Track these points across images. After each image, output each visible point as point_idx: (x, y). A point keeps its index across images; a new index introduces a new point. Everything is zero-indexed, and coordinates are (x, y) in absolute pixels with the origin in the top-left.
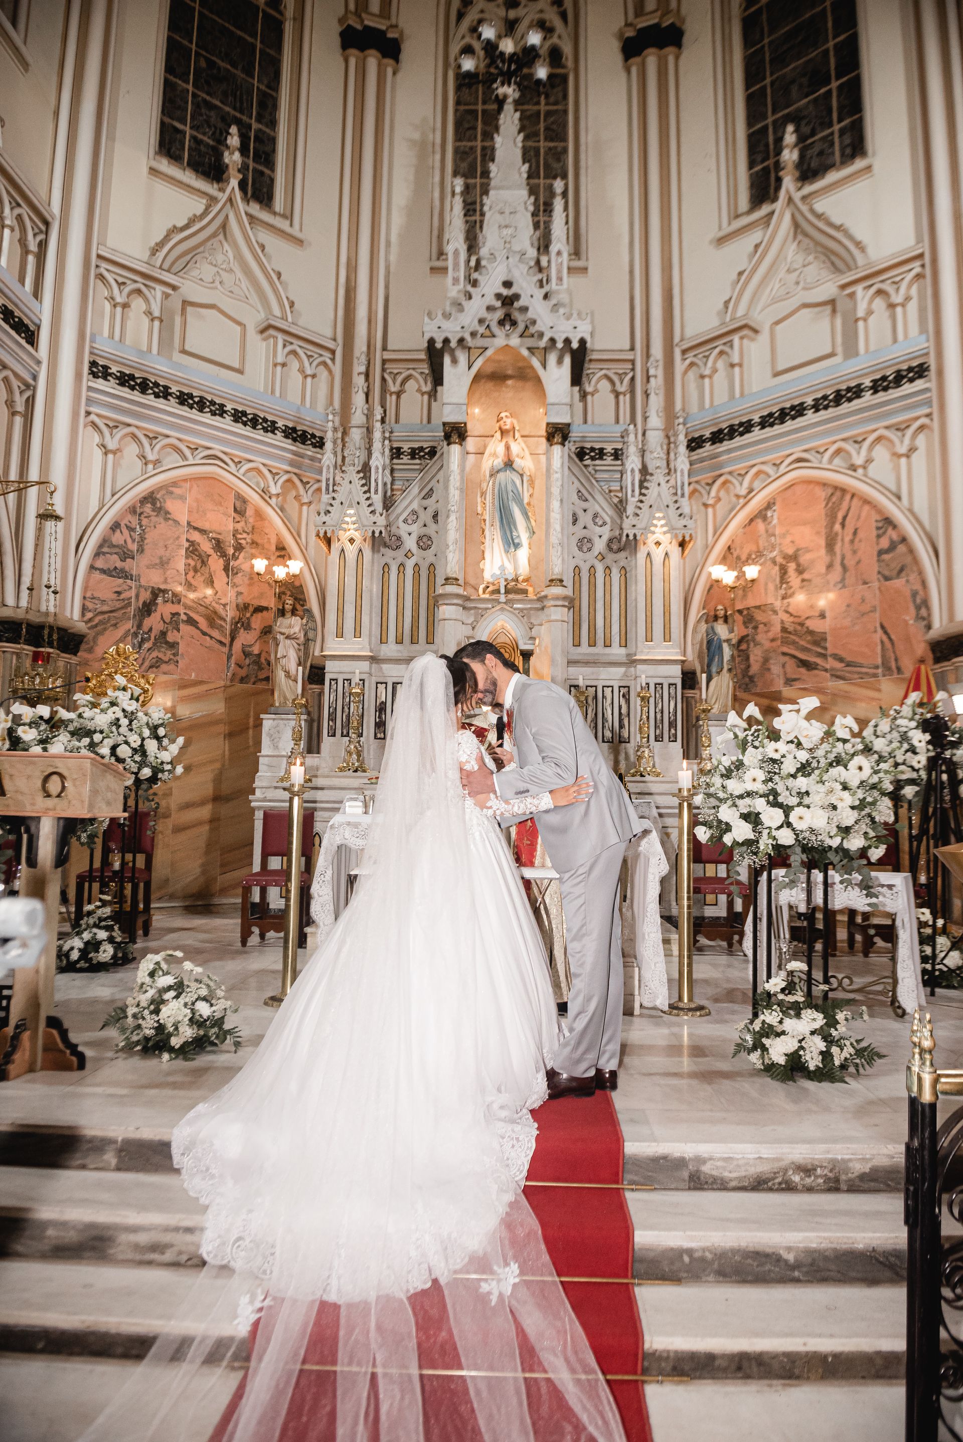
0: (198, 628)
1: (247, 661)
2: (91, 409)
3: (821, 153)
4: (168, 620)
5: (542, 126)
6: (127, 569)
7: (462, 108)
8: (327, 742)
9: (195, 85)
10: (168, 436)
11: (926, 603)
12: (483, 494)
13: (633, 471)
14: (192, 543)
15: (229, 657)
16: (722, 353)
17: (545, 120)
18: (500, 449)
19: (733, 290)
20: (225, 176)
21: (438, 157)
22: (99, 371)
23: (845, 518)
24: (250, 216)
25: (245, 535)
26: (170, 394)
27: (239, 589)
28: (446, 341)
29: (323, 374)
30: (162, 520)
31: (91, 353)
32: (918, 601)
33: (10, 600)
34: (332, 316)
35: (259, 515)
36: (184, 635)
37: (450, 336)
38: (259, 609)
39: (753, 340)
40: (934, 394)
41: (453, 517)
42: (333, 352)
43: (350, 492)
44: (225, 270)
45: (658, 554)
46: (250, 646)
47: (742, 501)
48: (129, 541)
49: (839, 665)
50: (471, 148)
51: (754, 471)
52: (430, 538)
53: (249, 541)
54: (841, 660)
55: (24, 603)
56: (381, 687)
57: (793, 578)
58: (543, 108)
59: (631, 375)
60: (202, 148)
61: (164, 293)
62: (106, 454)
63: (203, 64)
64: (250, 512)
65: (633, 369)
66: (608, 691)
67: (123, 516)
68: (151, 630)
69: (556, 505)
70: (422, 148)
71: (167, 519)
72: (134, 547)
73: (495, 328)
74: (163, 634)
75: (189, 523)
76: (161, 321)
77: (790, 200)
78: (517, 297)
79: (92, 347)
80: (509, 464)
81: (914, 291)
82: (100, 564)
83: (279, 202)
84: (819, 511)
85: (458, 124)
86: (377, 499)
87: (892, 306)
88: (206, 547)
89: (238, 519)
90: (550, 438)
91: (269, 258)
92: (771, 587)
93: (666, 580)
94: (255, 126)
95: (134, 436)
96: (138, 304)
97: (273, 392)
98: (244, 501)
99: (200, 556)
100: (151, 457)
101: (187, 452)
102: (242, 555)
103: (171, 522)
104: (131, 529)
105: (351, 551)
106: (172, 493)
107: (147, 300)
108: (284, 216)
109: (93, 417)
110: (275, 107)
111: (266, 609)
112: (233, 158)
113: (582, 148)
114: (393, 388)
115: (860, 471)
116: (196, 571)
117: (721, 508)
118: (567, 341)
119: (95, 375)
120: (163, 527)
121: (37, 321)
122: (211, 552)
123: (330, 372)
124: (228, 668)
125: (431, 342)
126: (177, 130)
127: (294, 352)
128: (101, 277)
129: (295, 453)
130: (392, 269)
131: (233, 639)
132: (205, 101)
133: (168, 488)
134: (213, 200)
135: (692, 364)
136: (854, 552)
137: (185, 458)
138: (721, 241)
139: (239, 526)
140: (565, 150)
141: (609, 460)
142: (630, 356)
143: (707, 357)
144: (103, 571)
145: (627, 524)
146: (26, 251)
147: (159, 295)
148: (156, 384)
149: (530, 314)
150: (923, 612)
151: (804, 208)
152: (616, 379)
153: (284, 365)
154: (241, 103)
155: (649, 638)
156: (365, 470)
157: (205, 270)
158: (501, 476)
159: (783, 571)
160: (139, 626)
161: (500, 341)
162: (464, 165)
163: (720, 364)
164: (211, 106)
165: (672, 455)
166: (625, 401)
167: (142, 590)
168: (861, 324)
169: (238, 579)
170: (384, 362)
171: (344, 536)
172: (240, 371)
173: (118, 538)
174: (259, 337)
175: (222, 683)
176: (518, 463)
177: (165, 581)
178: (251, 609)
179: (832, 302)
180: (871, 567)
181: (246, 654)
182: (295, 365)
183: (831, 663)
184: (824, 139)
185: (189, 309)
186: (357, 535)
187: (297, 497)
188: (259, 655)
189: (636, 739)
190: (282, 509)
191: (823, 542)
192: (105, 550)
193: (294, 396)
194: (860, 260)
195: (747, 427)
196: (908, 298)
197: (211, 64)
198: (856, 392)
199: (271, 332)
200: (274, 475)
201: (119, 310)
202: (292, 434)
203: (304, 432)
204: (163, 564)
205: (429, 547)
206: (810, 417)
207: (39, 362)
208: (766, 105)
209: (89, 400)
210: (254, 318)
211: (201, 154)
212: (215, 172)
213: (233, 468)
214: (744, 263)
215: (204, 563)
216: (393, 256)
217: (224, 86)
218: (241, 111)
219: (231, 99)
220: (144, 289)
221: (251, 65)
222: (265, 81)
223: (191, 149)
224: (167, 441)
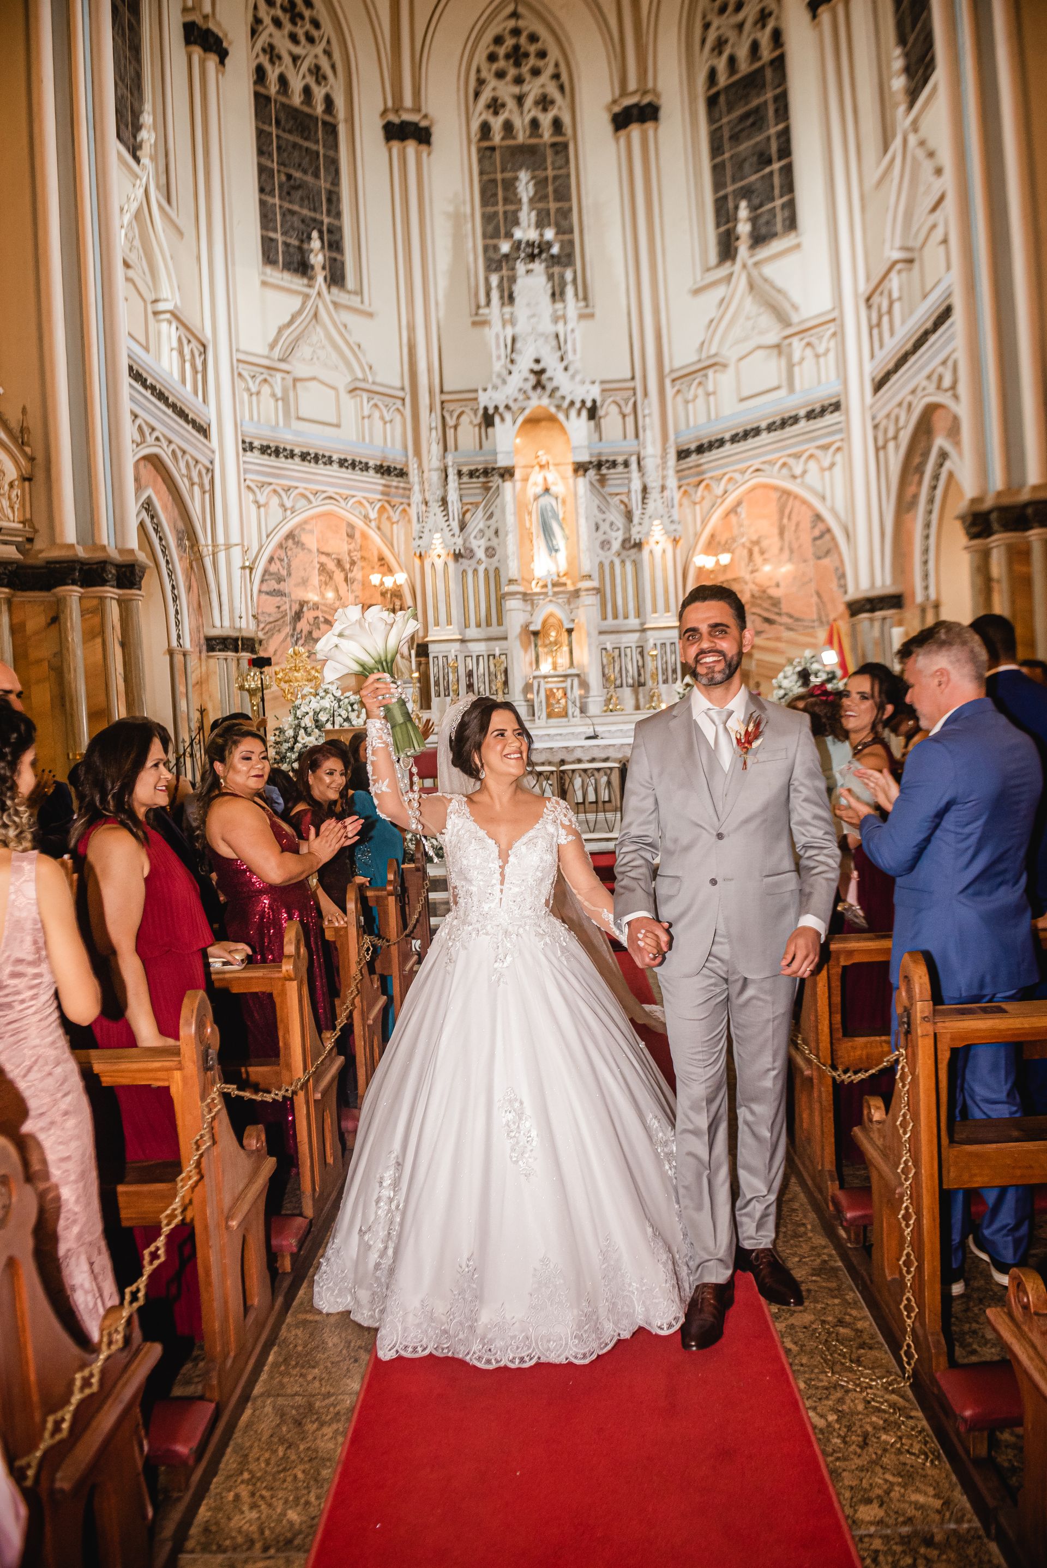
0: (332, 626)
2: (248, 477)
3: (768, 223)
4: (312, 623)
5: (550, 189)
6: (282, 589)
7: (485, 178)
8: (435, 701)
9: (281, 198)
10: (297, 488)
11: (843, 576)
12: (530, 513)
13: (637, 493)
14: (322, 564)
16: (700, 383)
17: (553, 184)
18: (540, 480)
19: (707, 333)
20: (311, 273)
21: (469, 226)
22: (248, 447)
23: (790, 514)
24: (335, 304)
25: (356, 553)
26: (295, 455)
27: (356, 594)
28: (496, 408)
29: (398, 418)
30: (300, 550)
31: (242, 434)
32: (839, 574)
33: (218, 623)
34: (399, 369)
35: (364, 536)
36: (323, 632)
37: (499, 403)
39: (723, 372)
40: (845, 426)
41: (510, 537)
42: (403, 400)
43: (435, 522)
44: (320, 348)
45: (658, 550)
47: (719, 501)
48: (281, 569)
49: (789, 621)
51: (727, 477)
52: (494, 549)
53: (359, 557)
54: (791, 616)
55: (227, 623)
56: (469, 659)
57: (757, 557)
58: (550, 173)
59: (633, 399)
60: (292, 250)
61: (281, 378)
62: (259, 507)
63: (283, 178)
64: (357, 535)
65: (635, 394)
66: (628, 650)
67: (275, 551)
68: (301, 631)
69: (582, 521)
70: (457, 219)
71: (303, 549)
72: (284, 573)
73: (531, 393)
74: (310, 633)
75: (318, 550)
76: (282, 399)
77: (744, 266)
78: (544, 370)
79: (241, 430)
80: (547, 490)
81: (832, 344)
82: (265, 588)
83: (350, 282)
84: (773, 508)
85: (483, 192)
86: (455, 525)
87: (817, 356)
88: (331, 565)
89: (350, 541)
90: (576, 471)
91: (350, 333)
92: (743, 564)
93: (665, 570)
94: (326, 220)
95: (275, 491)
96: (266, 389)
97: (364, 440)
98: (353, 527)
99: (328, 573)
100: (288, 504)
101: (311, 497)
102: (355, 568)
103: (306, 551)
104: (281, 560)
105: (439, 563)
106: (305, 529)
107: (271, 386)
108: (355, 293)
109: (248, 482)
110: (339, 200)
112: (317, 259)
113: (584, 211)
114: (451, 422)
115: (799, 479)
116: (326, 584)
117: (707, 504)
118: (583, 402)
119: (246, 451)
120: (301, 555)
121: (209, 421)
122: (335, 569)
123: (402, 415)
125: (486, 409)
126: (271, 240)
127: (376, 405)
128: (240, 375)
129: (385, 486)
130: (442, 324)
132: (288, 209)
133: (301, 525)
134: (307, 296)
135: (678, 391)
136: (797, 539)
137: (310, 502)
138: (697, 292)
139: (352, 547)
140: (570, 209)
141: (620, 469)
142: (630, 384)
143: (690, 386)
145: (634, 530)
147: (279, 380)
148: (285, 449)
149: (555, 383)
150: (843, 581)
151: (755, 273)
152: (622, 403)
153: (369, 417)
154: (314, 203)
155: (655, 611)
156: (444, 502)
157: (306, 351)
158: (542, 500)
159: (751, 553)
160: (294, 629)
161: (534, 402)
162: (490, 228)
163: (700, 391)
164: (292, 213)
166: (630, 420)
167: (293, 603)
168: (797, 368)
169: (356, 586)
170: (442, 402)
171: (434, 554)
172: (338, 426)
173: (273, 568)
174: (350, 397)
176: (554, 489)
177: (307, 595)
179: (778, 346)
180: (809, 550)
182: (377, 414)
183: (785, 620)
184: (770, 210)
185: (298, 384)
186: (443, 552)
187: (389, 518)
189: (650, 683)
190: (379, 528)
191: (775, 531)
192: (267, 577)
193: (379, 441)
194: (795, 318)
195: (721, 443)
196: (828, 350)
197: (289, 177)
198: (795, 420)
199: (358, 392)
200: (371, 503)
201: (254, 398)
202: (384, 470)
203: (389, 466)
204: (304, 582)
205: (493, 556)
206: (764, 437)
207: (213, 451)
208: (726, 176)
209: (246, 471)
210: (342, 381)
211: (291, 255)
212: (302, 268)
213: (343, 503)
214: (713, 313)
215: (331, 578)
216: (442, 314)
217: (300, 193)
218: (315, 210)
219: (306, 202)
220: (269, 378)
221: (318, 168)
222: (329, 180)
223: (283, 253)
224: (297, 491)
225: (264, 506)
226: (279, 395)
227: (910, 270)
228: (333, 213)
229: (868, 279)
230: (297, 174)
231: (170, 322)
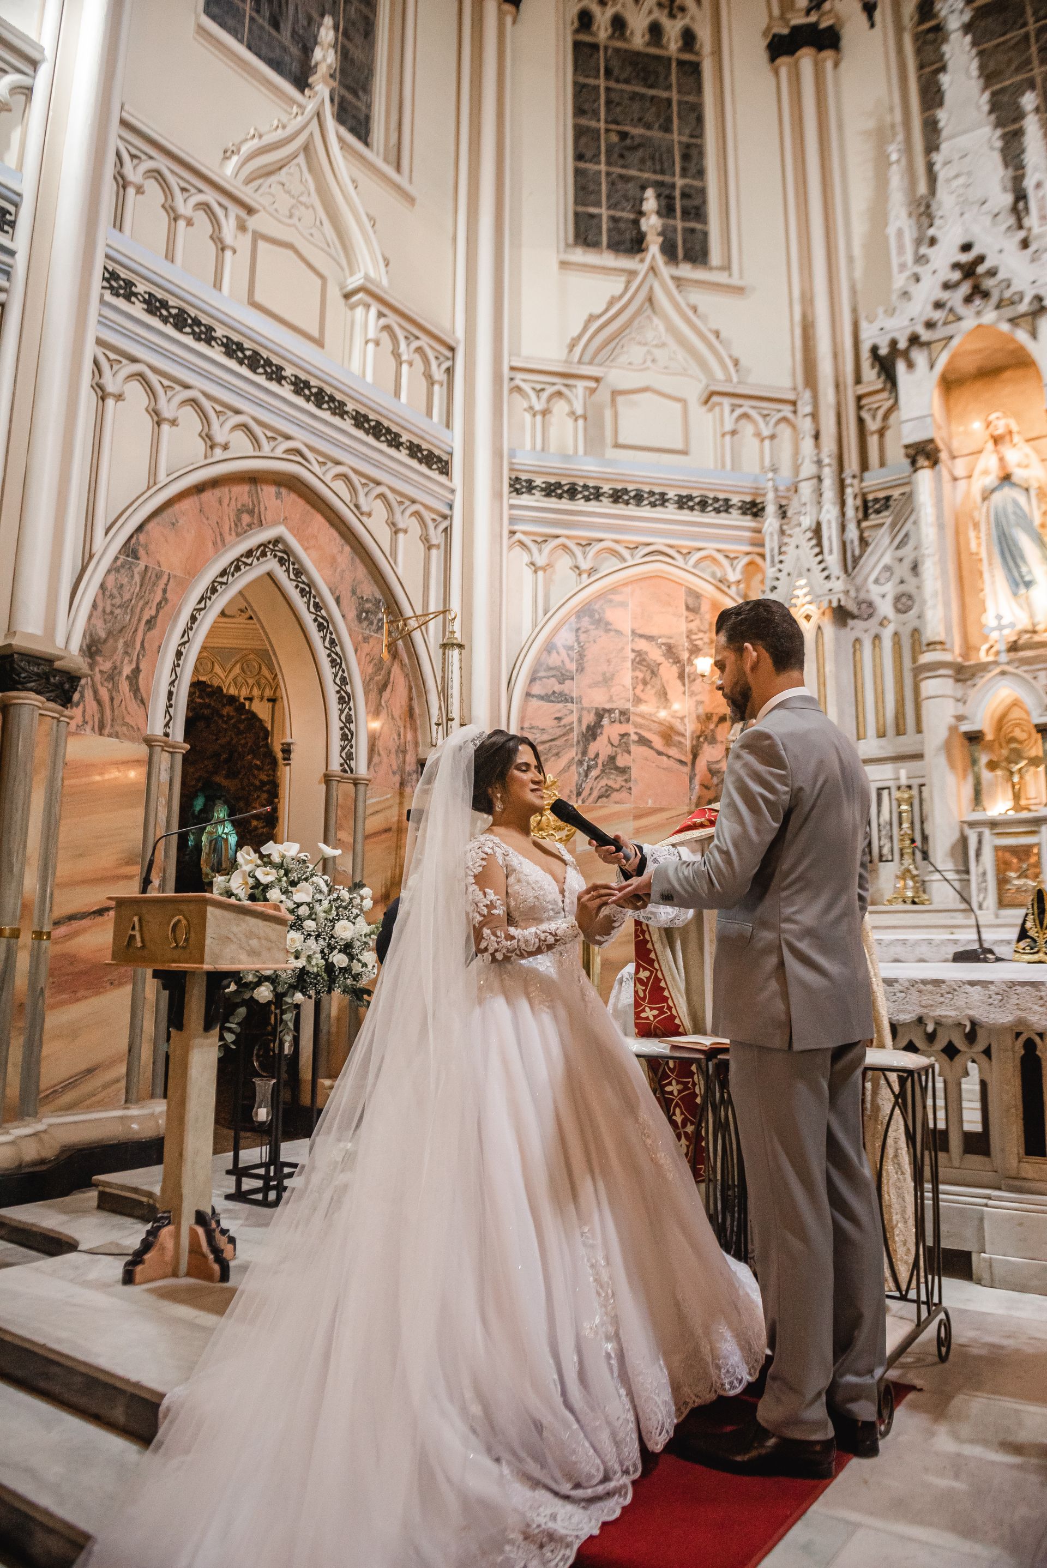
0: (652, 748)
2: (516, 528)
4: (616, 743)
6: (567, 692)
9: (609, 163)
10: (601, 540)
14: (639, 653)
15: (691, 779)
18: (994, 463)
20: (644, 246)
22: (520, 486)
24: (677, 280)
25: (701, 635)
26: (603, 494)
27: (699, 698)
28: (894, 343)
29: (785, 432)
30: (602, 633)
31: (511, 470)
34: (789, 363)
36: (636, 757)
37: (896, 335)
41: (932, 564)
42: (795, 404)
43: (798, 559)
44: (656, 346)
46: (718, 762)
48: (567, 661)
52: (910, 597)
53: (707, 640)
60: (622, 225)
61: (586, 388)
62: (535, 572)
63: (614, 138)
64: (706, 608)
67: (558, 635)
68: (597, 755)
71: (607, 631)
72: (572, 667)
73: (961, 310)
74: (612, 759)
75: (633, 632)
76: (586, 419)
78: (981, 259)
79: (511, 463)
80: (1006, 478)
82: (536, 690)
83: (715, 255)
86: (833, 560)
88: (655, 654)
89: (692, 617)
91: (704, 318)
94: (680, 182)
95: (565, 547)
96: (560, 407)
97: (723, 466)
98: (698, 596)
99: (648, 666)
100: (585, 566)
101: (626, 553)
103: (612, 633)
104: (568, 647)
106: (611, 601)
107: (569, 401)
108: (722, 268)
110: (701, 154)
112: (652, 223)
114: (873, 425)
116: (645, 683)
119: (518, 492)
120: (605, 640)
121: (449, 449)
122: (661, 659)
123: (794, 427)
124: (691, 789)
125: (875, 350)
126: (592, 216)
127: (745, 416)
128: (518, 389)
131: (695, 756)
132: (621, 177)
133: (607, 596)
134: (632, 274)
137: (623, 560)
139: (693, 626)
144: (541, 698)
146: (431, 381)
147: (581, 392)
148: (586, 487)
149: (1003, 275)
153: (734, 433)
154: (662, 163)
157: (634, 352)
160: (584, 753)
161: (969, 323)
164: (625, 179)
167: (585, 713)
170: (859, 398)
172: (685, 453)
173: (554, 659)
174: (704, 409)
175: (686, 809)
177: (611, 700)
178: (715, 719)
181: (713, 772)
182: (748, 429)
185: (620, 399)
192: (541, 674)
193: (750, 465)
197: (623, 136)
199: (715, 399)
200: (732, 559)
201: (539, 418)
204: (607, 680)
205: (908, 609)
207: (453, 491)
209: (512, 520)
211: (620, 232)
212: (638, 245)
213: (680, 561)
215: (654, 673)
216: (858, 274)
217: (640, 153)
218: (662, 172)
219: (649, 163)
220: (564, 390)
221: (669, 120)
222: (687, 131)
223: (609, 230)
224: (602, 545)
225: (544, 569)
226: (580, 411)
228: (693, 168)
230: (637, 131)
231: (368, 306)
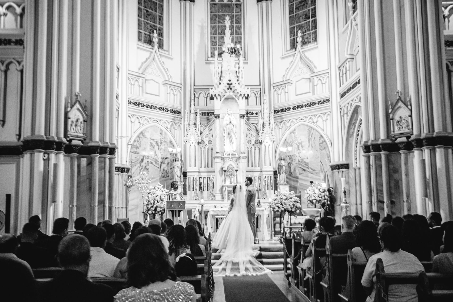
0: (153, 164)
1: (164, 172)
3: (307, 38)
4: (146, 163)
5: (234, 19)
6: (137, 151)
7: (212, 14)
8: (188, 193)
9: (144, 19)
12: (224, 130)
13: (261, 125)
14: (151, 143)
15: (160, 171)
16: (283, 89)
17: (235, 17)
18: (228, 119)
19: (286, 72)
21: (206, 30)
22: (130, 103)
23: (312, 134)
24: (160, 55)
25: (162, 140)
26: (145, 106)
27: (162, 154)
28: (215, 95)
31: (128, 99)
32: (328, 156)
34: (180, 77)
35: (166, 134)
36: (150, 167)
38: (166, 158)
39: (291, 85)
40: (330, 107)
41: (217, 138)
42: (181, 88)
43: (192, 131)
44: (154, 69)
45: (267, 145)
46: (165, 168)
49: (311, 170)
50: (215, 26)
51: (291, 121)
52: (211, 141)
54: (312, 169)
55: (120, 162)
56: (201, 178)
57: (301, 148)
58: (234, 14)
59: (260, 92)
60: (147, 36)
62: (132, 123)
63: (145, 11)
64: (163, 133)
65: (260, 90)
66: (256, 178)
67: (136, 138)
68: (143, 166)
69: (242, 134)
70: (202, 28)
71: (145, 138)
72: (138, 145)
73: (227, 90)
74: (146, 167)
75: (150, 138)
76: (142, 87)
77: (299, 52)
78: (232, 84)
79: (128, 97)
80: (230, 123)
81: (327, 80)
82: (132, 151)
83: (165, 47)
84: (306, 132)
85: (211, 19)
87: (322, 84)
88: (154, 144)
89: (161, 135)
90: (240, 117)
91: (165, 65)
92: (296, 150)
93: (269, 151)
94: (158, 26)
95: (137, 118)
96: (136, 83)
97: (167, 101)
98: (162, 131)
99: (153, 146)
100: (141, 122)
101: (149, 120)
102: (162, 145)
104: (138, 141)
105: (193, 146)
107: (138, 82)
108: (167, 51)
109: (129, 114)
110: (163, 19)
111: (168, 158)
112: (156, 40)
114: (197, 96)
115: (315, 123)
116: (152, 150)
117: (284, 129)
118: (244, 95)
122: (155, 145)
123: (180, 93)
124: (160, 174)
125: (211, 95)
126: (140, 32)
127: (172, 89)
128: (129, 78)
129: (173, 117)
130: (195, 63)
131: (161, 166)
133: (145, 130)
134: (152, 52)
135: (275, 90)
136: (314, 143)
137: (148, 122)
138: (283, 58)
139: (161, 137)
140: (241, 26)
141: (254, 115)
142: (259, 87)
143: (279, 89)
145: (259, 138)
147: (141, 80)
148: (141, 104)
149: (235, 88)
150: (329, 158)
151: (303, 54)
152: (256, 93)
153: (169, 93)
154: (155, 20)
155: (266, 165)
157: (150, 70)
158: (229, 126)
159: (298, 147)
160: (140, 165)
161: (228, 93)
162: (213, 31)
163: (283, 91)
164: (147, 23)
165: (270, 118)
166: (258, 99)
167: (141, 156)
168: (315, 87)
169: (162, 151)
170: (194, 89)
171: (191, 142)
172: (159, 96)
173: (135, 144)
174: (163, 86)
175: (159, 178)
176: (233, 122)
177: (146, 154)
178: (165, 158)
179: (310, 79)
180: (318, 147)
181: (164, 170)
182: (172, 92)
183: (310, 170)
184: (308, 34)
185: (147, 81)
186: (194, 142)
187: (174, 128)
188: (167, 170)
189: (263, 189)
190: (170, 131)
191: (307, 140)
192: (133, 147)
193: (172, 101)
194: (315, 71)
195: (289, 109)
196: (326, 82)
197: (147, 11)
198: (315, 104)
199: (167, 85)
200: (168, 123)
201: (133, 86)
202: (173, 111)
203: (175, 110)
204: (145, 149)
205: (211, 143)
206: (304, 108)
207: (119, 104)
208: (294, 21)
209: (128, 111)
210: (161, 80)
211: (146, 38)
212: (150, 42)
213: (159, 122)
214: (288, 66)
215: (154, 148)
216: (195, 59)
217: (150, 17)
218: (155, 23)
219: (152, 20)
220: (138, 79)
221: (156, 8)
222: (160, 12)
223: (144, 37)
224: (145, 118)
226: (141, 85)
227: (353, 61)
228: (161, 24)
229: (339, 62)
230: (149, 10)
